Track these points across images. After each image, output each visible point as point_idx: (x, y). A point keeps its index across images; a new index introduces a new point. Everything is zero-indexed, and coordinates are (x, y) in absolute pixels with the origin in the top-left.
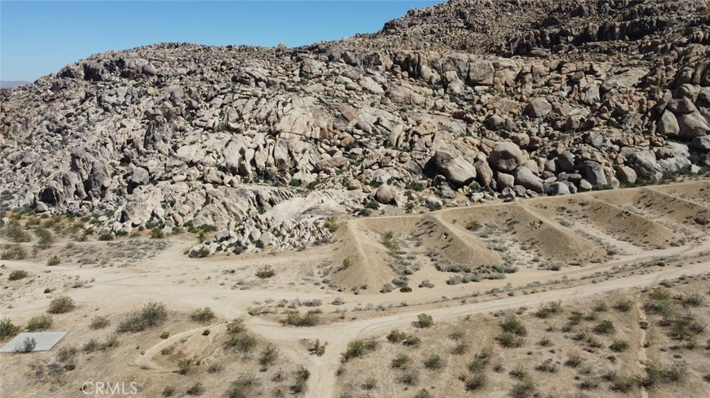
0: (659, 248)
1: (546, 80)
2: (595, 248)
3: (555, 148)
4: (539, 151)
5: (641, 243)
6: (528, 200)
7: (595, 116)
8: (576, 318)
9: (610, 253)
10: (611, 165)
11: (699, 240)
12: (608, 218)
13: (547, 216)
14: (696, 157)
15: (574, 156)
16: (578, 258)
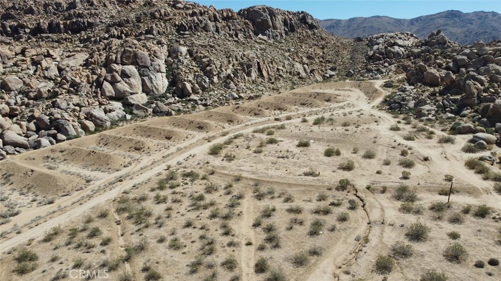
0: (118, 171)
1: (13, 62)
2: (77, 180)
3: (32, 113)
4: (19, 117)
5: (106, 170)
6: (18, 155)
7: (58, 88)
8: (74, 233)
9: (88, 181)
10: (76, 121)
11: (139, 160)
12: (82, 158)
13: (37, 165)
14: (128, 110)
15: (48, 118)
16: (66, 190)
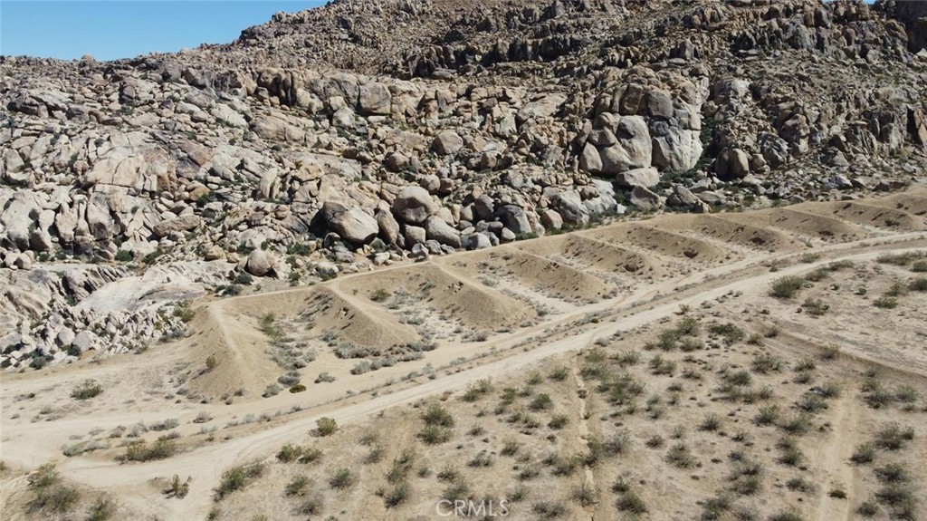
0: (591, 303)
1: (453, 108)
2: (525, 309)
3: (470, 192)
4: (452, 196)
5: (572, 299)
6: (444, 257)
7: (513, 152)
8: (509, 396)
9: (541, 314)
10: (534, 209)
11: (631, 290)
12: (536, 273)
13: (467, 275)
14: (621, 196)
15: (492, 200)
16: (506, 324)
